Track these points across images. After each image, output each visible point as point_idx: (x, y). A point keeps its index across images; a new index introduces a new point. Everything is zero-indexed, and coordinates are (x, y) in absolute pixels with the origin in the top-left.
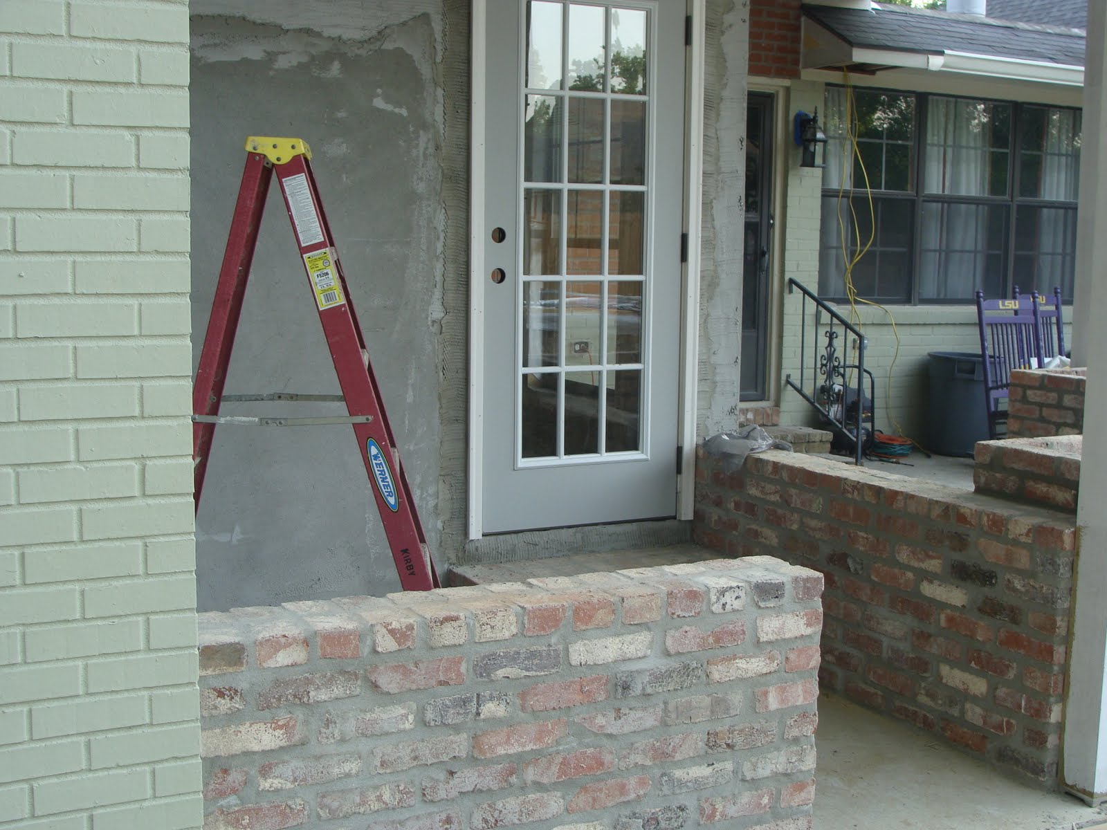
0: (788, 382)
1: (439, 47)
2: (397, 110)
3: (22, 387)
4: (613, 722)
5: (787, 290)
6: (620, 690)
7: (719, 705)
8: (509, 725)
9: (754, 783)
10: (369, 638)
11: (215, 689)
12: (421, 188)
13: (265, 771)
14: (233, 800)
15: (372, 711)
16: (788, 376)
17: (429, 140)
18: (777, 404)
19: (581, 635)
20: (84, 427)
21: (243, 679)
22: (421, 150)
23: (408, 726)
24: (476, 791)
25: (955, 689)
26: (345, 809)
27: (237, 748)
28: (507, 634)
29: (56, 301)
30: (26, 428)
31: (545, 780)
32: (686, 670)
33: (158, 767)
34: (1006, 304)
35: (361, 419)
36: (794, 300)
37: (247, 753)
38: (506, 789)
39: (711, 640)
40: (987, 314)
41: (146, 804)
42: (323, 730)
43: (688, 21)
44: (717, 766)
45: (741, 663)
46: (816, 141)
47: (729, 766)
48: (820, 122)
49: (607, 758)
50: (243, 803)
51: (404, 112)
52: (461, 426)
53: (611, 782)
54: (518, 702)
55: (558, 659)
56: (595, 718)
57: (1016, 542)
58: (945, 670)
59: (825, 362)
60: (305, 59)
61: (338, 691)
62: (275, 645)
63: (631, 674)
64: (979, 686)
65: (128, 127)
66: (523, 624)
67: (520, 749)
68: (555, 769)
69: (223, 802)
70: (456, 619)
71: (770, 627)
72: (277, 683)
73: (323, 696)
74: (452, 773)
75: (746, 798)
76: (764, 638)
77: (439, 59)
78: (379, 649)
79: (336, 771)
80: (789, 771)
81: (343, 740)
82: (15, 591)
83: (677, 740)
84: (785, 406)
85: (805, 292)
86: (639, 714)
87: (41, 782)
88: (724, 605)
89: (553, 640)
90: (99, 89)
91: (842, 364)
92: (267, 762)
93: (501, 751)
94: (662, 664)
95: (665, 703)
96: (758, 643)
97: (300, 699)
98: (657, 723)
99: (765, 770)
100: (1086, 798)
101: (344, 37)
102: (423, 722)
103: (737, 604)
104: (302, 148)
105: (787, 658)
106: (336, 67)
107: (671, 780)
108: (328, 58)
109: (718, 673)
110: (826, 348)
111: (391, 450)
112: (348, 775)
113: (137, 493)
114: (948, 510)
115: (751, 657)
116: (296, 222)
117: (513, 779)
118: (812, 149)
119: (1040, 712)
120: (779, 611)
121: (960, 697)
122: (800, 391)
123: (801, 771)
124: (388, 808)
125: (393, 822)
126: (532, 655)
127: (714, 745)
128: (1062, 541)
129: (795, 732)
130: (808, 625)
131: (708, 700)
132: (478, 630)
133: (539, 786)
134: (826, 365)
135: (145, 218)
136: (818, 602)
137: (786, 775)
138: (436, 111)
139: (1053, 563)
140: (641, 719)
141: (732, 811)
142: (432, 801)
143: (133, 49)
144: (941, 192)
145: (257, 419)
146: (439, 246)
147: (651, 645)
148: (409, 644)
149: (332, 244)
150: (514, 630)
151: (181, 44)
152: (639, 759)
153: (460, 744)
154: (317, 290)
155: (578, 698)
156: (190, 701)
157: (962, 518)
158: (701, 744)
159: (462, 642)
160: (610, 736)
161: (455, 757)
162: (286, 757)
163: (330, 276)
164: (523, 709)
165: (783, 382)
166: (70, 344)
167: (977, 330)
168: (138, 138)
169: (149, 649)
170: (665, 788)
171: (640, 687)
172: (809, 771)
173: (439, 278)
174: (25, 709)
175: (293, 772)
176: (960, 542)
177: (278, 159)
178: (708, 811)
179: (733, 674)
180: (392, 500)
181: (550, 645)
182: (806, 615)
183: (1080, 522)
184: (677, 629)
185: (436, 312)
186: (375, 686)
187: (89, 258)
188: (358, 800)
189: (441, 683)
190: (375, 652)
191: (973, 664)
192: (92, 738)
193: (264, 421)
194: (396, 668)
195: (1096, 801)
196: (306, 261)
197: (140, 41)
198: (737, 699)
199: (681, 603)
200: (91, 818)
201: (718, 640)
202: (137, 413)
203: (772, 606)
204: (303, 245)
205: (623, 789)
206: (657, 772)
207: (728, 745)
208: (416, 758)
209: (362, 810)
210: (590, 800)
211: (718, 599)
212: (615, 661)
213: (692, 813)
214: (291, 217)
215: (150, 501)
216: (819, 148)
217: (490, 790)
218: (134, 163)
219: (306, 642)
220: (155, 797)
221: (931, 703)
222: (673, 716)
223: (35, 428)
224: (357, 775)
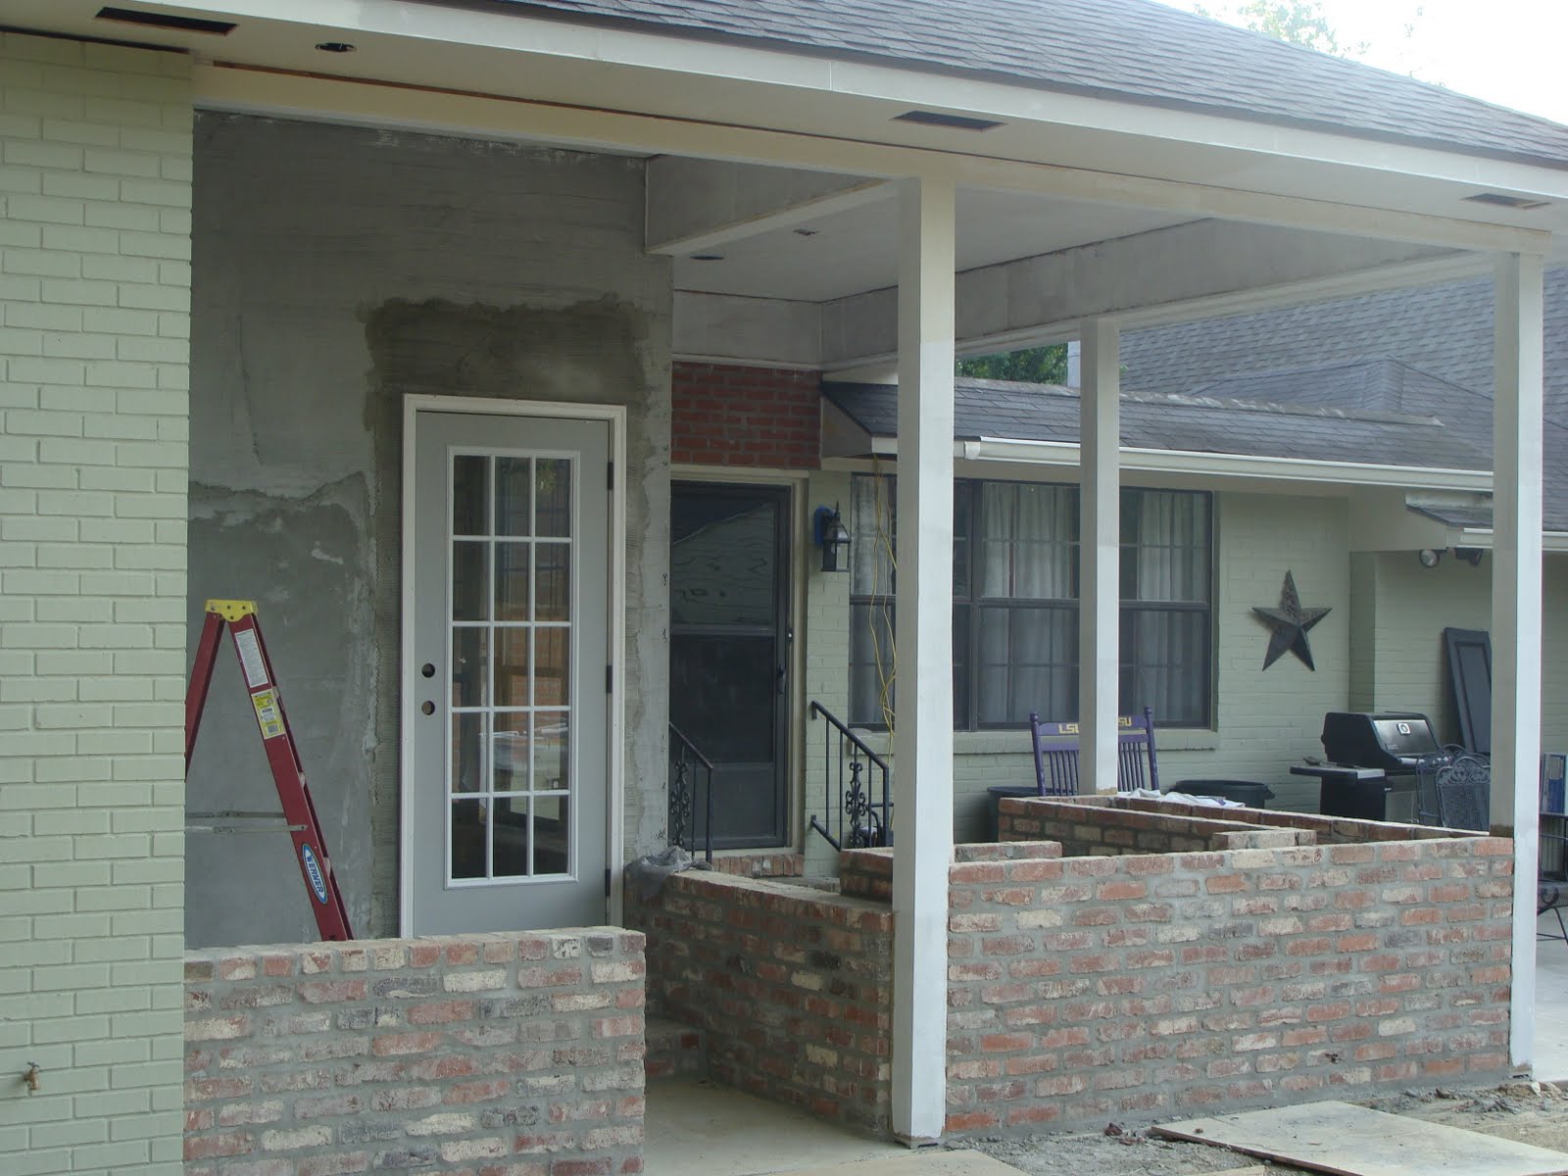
0: (813, 825)
1: (372, 501)
2: (333, 560)
3: (79, 785)
4: (478, 1037)
5: (809, 716)
6: (483, 1012)
7: (562, 1030)
8: (400, 1033)
9: (593, 1094)
10: (298, 963)
11: (192, 993)
12: (356, 629)
13: (225, 1054)
14: (202, 1073)
15: (299, 1015)
16: (814, 817)
17: (363, 586)
18: (801, 850)
19: (453, 969)
20: (116, 811)
21: (211, 986)
22: (356, 595)
23: (325, 1028)
24: (375, 1081)
25: (817, 1064)
26: (280, 1086)
27: (206, 1036)
28: (398, 966)
29: (102, 732)
30: (81, 811)
31: (427, 1077)
32: (535, 1001)
33: (155, 1039)
34: (1068, 728)
35: (297, 828)
36: (816, 728)
37: (213, 1040)
38: (397, 1082)
39: (554, 979)
40: (1043, 739)
41: (145, 1064)
42: (266, 1027)
43: (610, 467)
44: (563, 1078)
45: (580, 999)
46: (837, 542)
47: (572, 1078)
48: (844, 520)
49: (474, 1064)
50: (208, 1076)
51: (340, 561)
52: (393, 848)
53: (477, 1083)
54: (406, 1016)
55: (436, 986)
56: (464, 1032)
57: (851, 930)
58: (809, 1048)
59: (850, 799)
60: (249, 517)
61: (276, 999)
62: (235, 964)
63: (491, 1001)
64: (831, 1058)
65: (149, 623)
66: (409, 958)
67: (408, 1051)
68: (434, 1068)
69: (194, 1074)
70: (360, 952)
71: (601, 972)
72: (236, 991)
73: (265, 1002)
74: (357, 1066)
75: (586, 1106)
76: (597, 980)
77: (372, 512)
78: (306, 971)
79: (274, 1057)
80: (622, 1087)
81: (279, 1036)
82: (70, 916)
83: (529, 1054)
84: (810, 853)
85: (830, 718)
86: (499, 1032)
87: (80, 1044)
88: (564, 953)
89: (432, 972)
90: (131, 600)
91: (867, 802)
92: (226, 1047)
93: (393, 1052)
94: (517, 995)
95: (519, 1025)
96: (592, 984)
97: (250, 1004)
98: (513, 1040)
99: (602, 1084)
100: (907, 1142)
101: (287, 496)
102: (336, 1026)
103: (574, 953)
104: (251, 608)
105: (617, 997)
106: (278, 524)
107: (525, 1086)
108: (271, 515)
109: (560, 1004)
110: (851, 783)
111: (324, 859)
112: (282, 1061)
113: (148, 854)
114: (809, 907)
115: (588, 994)
116: (246, 668)
117: (403, 1074)
118: (833, 550)
119: (871, 1072)
120: (609, 960)
121: (820, 1070)
122: (825, 834)
123: (633, 1089)
124: (310, 1089)
125: (314, 1099)
126: (416, 982)
127: (559, 1062)
128: (880, 924)
129: (625, 1057)
130: (633, 972)
131: (553, 1026)
132: (376, 961)
133: (421, 1081)
134: (851, 803)
135: (158, 678)
136: (642, 956)
137: (619, 1090)
138: (370, 559)
139: (874, 943)
140: (498, 1036)
141: (576, 1115)
142: (342, 1086)
143: (152, 575)
144: (1007, 596)
145: (211, 829)
146: (373, 681)
147: (506, 979)
148: (327, 968)
149: (274, 684)
150: (403, 962)
151: (182, 570)
152: (500, 1067)
153: (363, 1044)
154: (262, 722)
155: (451, 1016)
156: (177, 996)
157: (817, 913)
158: (549, 1060)
159: (365, 968)
160: (477, 1048)
161: (359, 1054)
162: (240, 1045)
163: (273, 712)
164: (410, 1022)
165: (807, 824)
166: (110, 759)
167: (1031, 760)
168: (154, 631)
169: (152, 959)
170: (521, 1092)
171: (498, 1012)
172: (639, 1089)
173: (372, 711)
174: (72, 993)
175: (244, 1056)
176: (816, 934)
177: (232, 618)
178: (556, 1113)
179: (573, 1007)
180: (322, 895)
181: (429, 976)
182: (631, 964)
183: (894, 907)
184: (526, 968)
185: (370, 741)
186: (302, 998)
187: (123, 705)
188: (289, 1080)
189: (349, 998)
190: (302, 972)
191: (828, 1041)
192: (113, 1016)
193: (217, 830)
194: (317, 986)
195: (914, 1144)
196: (254, 699)
197: (156, 570)
198: (576, 1026)
199: (529, 949)
200: (110, 1072)
201: (559, 979)
202: (149, 802)
203: (603, 955)
204: (251, 687)
205: (487, 1090)
206: (514, 1079)
207: (570, 1062)
208: (330, 1052)
209: (292, 1088)
210: (462, 1096)
211: (559, 948)
212: (480, 990)
213: (543, 1114)
214: (242, 664)
215: (156, 860)
216: (841, 550)
217: (385, 1081)
218: (151, 645)
219: (255, 964)
220: (152, 1060)
221: (801, 1081)
222: (526, 1035)
223: (86, 811)
224: (289, 1061)
